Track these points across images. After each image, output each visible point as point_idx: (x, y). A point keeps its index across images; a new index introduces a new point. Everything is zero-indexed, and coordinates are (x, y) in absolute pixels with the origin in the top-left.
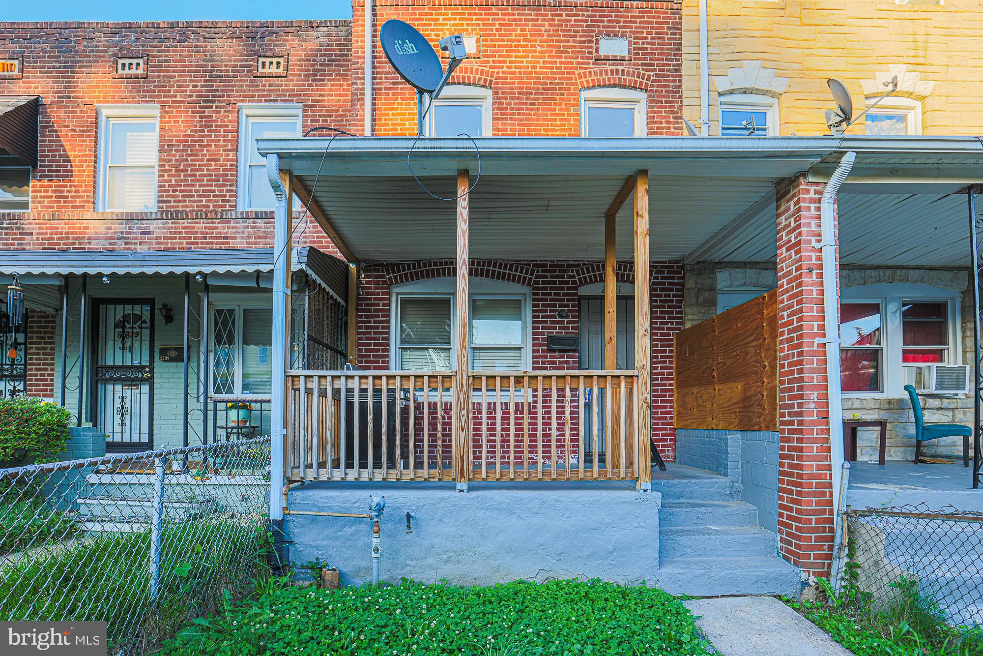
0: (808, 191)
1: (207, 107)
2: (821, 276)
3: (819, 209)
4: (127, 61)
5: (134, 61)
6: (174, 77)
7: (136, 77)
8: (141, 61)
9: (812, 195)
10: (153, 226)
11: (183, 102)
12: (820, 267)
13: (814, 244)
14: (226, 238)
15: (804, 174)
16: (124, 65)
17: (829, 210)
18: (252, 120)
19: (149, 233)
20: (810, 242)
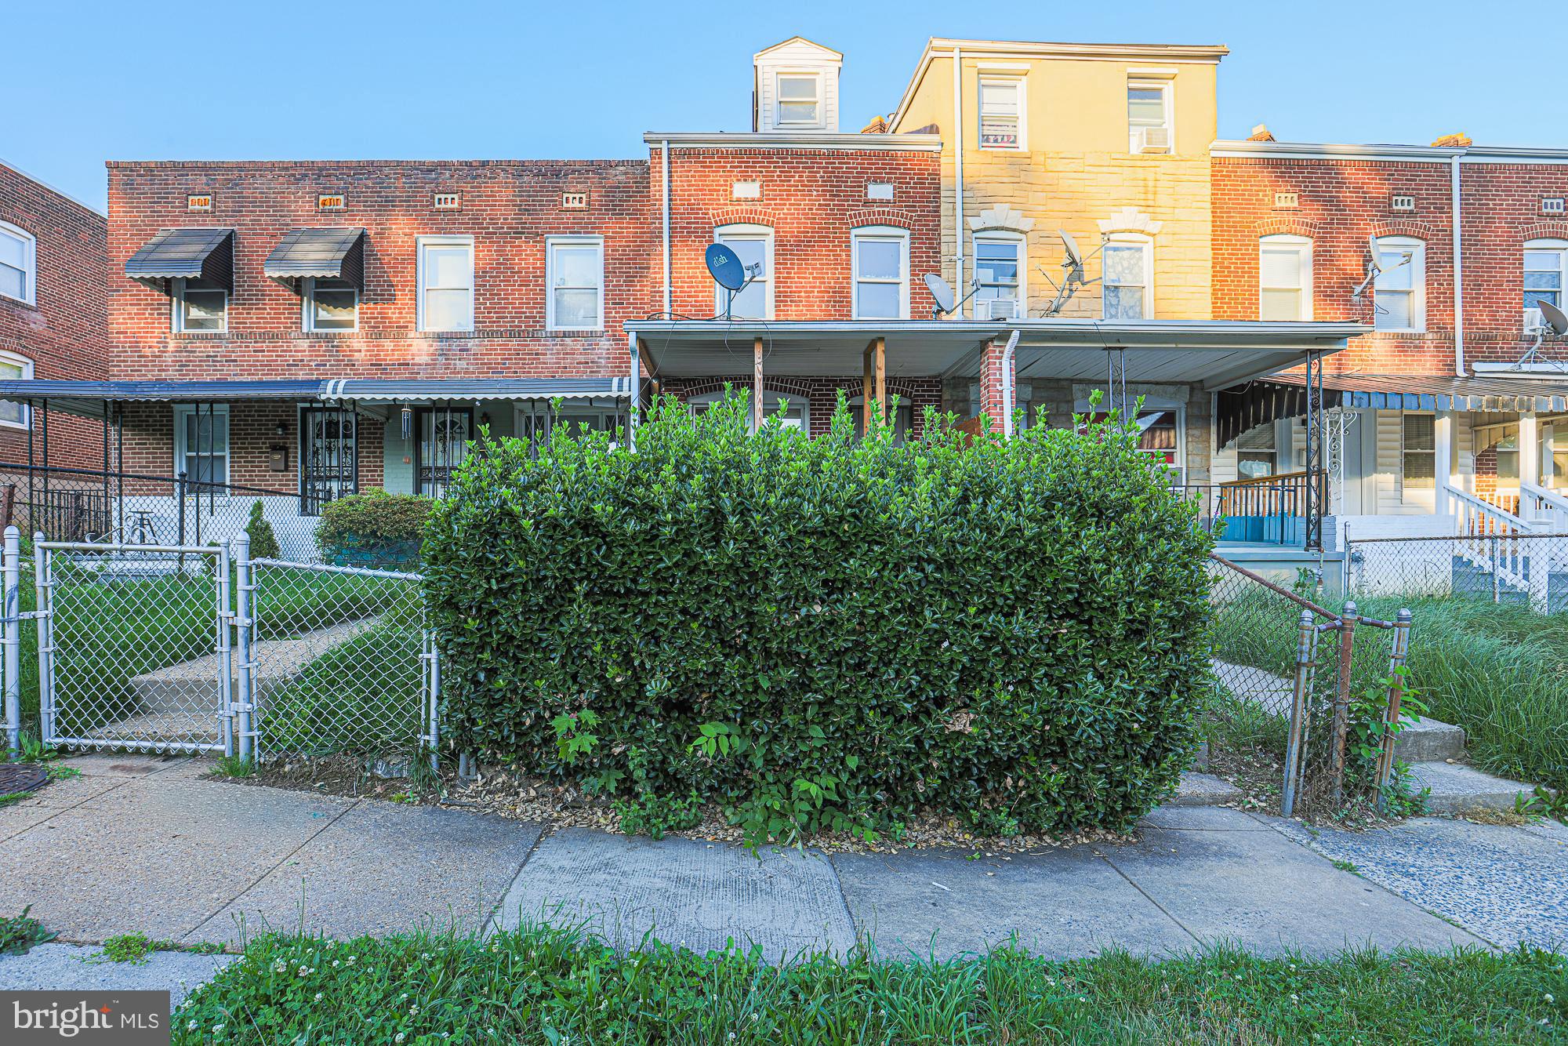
0: (994, 352)
1: (516, 238)
2: (1002, 408)
3: (1001, 363)
4: (443, 196)
5: (450, 196)
6: (486, 210)
7: (452, 210)
8: (456, 196)
9: (997, 354)
10: (470, 344)
11: (495, 233)
12: (1002, 403)
13: (1000, 388)
14: (537, 354)
15: (992, 340)
16: (440, 199)
17: (1006, 364)
18: (556, 247)
19: (467, 350)
20: (995, 386)
